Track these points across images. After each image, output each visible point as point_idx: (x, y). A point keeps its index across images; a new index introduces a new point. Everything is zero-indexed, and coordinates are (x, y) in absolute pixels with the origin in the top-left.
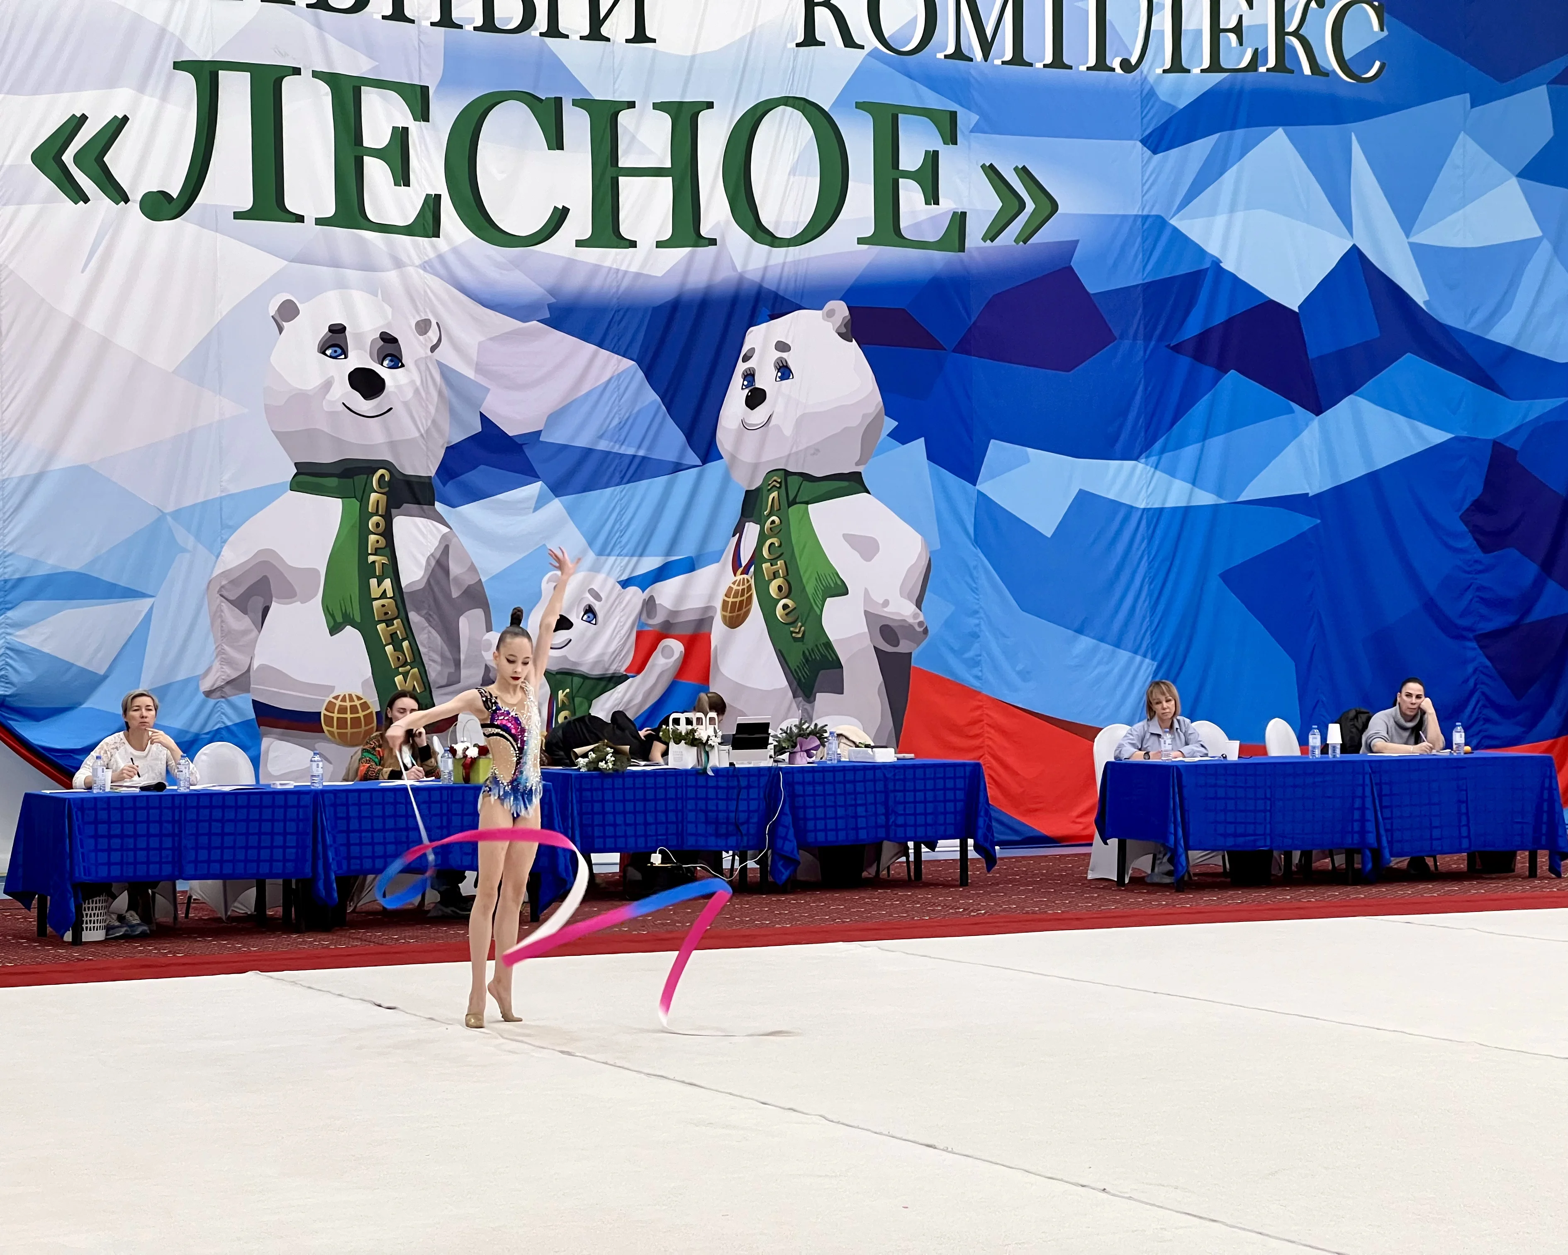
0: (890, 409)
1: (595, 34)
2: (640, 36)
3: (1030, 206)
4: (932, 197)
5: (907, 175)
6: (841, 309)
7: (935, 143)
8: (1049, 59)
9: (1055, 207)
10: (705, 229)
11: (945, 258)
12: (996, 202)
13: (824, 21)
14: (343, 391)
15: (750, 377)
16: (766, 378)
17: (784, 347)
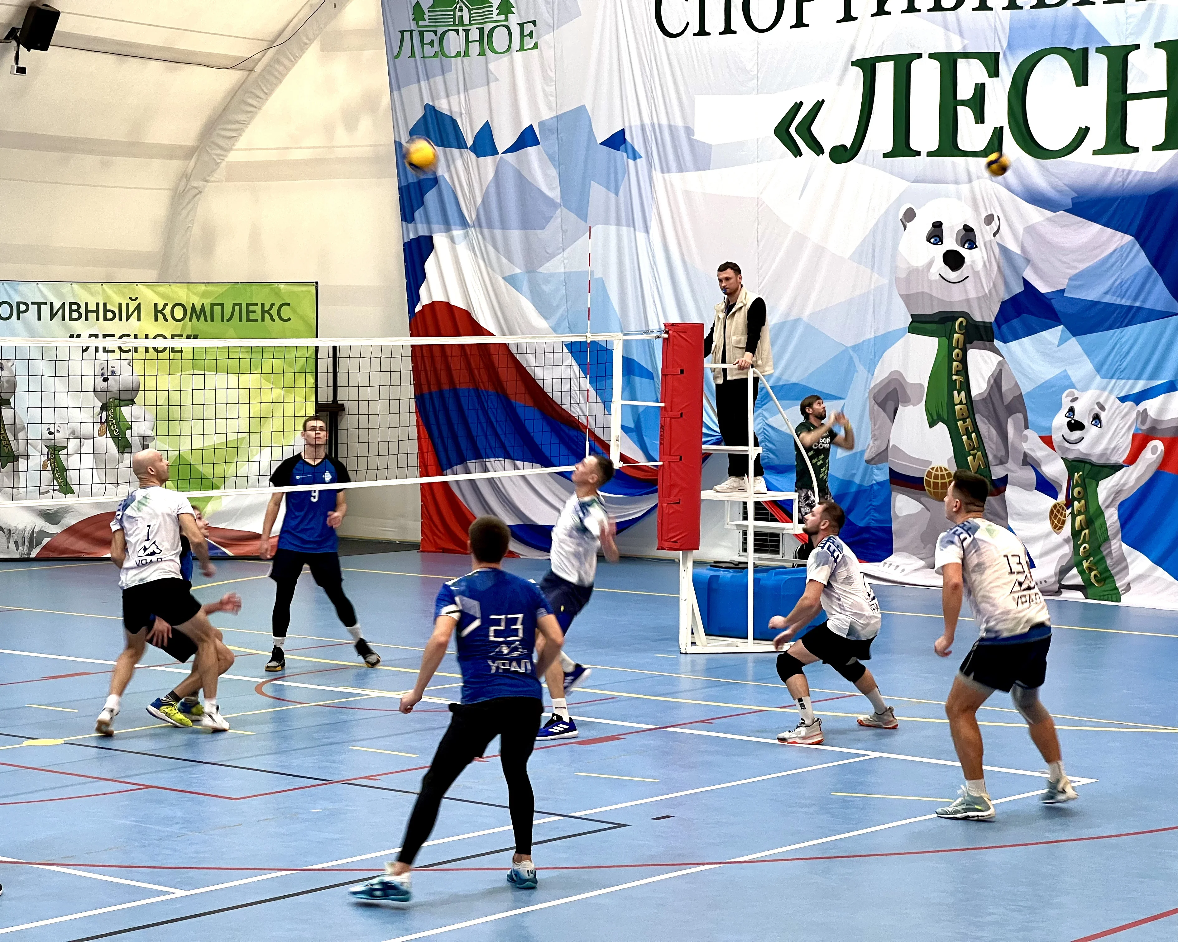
14: (940, 266)
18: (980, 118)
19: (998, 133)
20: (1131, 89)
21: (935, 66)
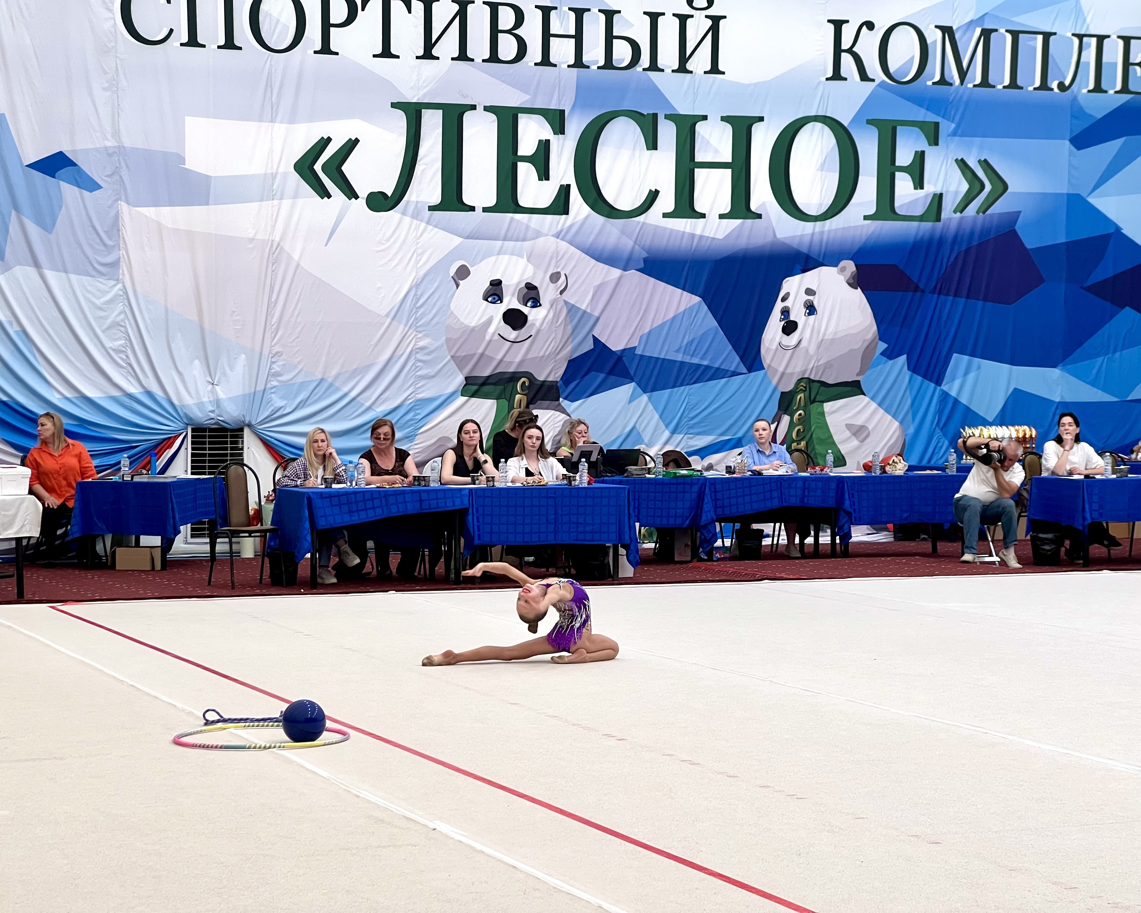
0: (882, 336)
1: (682, 66)
2: (715, 69)
3: (988, 187)
4: (919, 184)
5: (901, 169)
6: (850, 267)
7: (923, 145)
8: (1007, 82)
9: (1006, 188)
10: (753, 207)
11: (927, 226)
12: (965, 186)
13: (846, 59)
14: (498, 324)
15: (785, 312)
16: (798, 314)
17: (809, 292)
19: (565, 191)
20: (699, 157)
21: (492, 119)
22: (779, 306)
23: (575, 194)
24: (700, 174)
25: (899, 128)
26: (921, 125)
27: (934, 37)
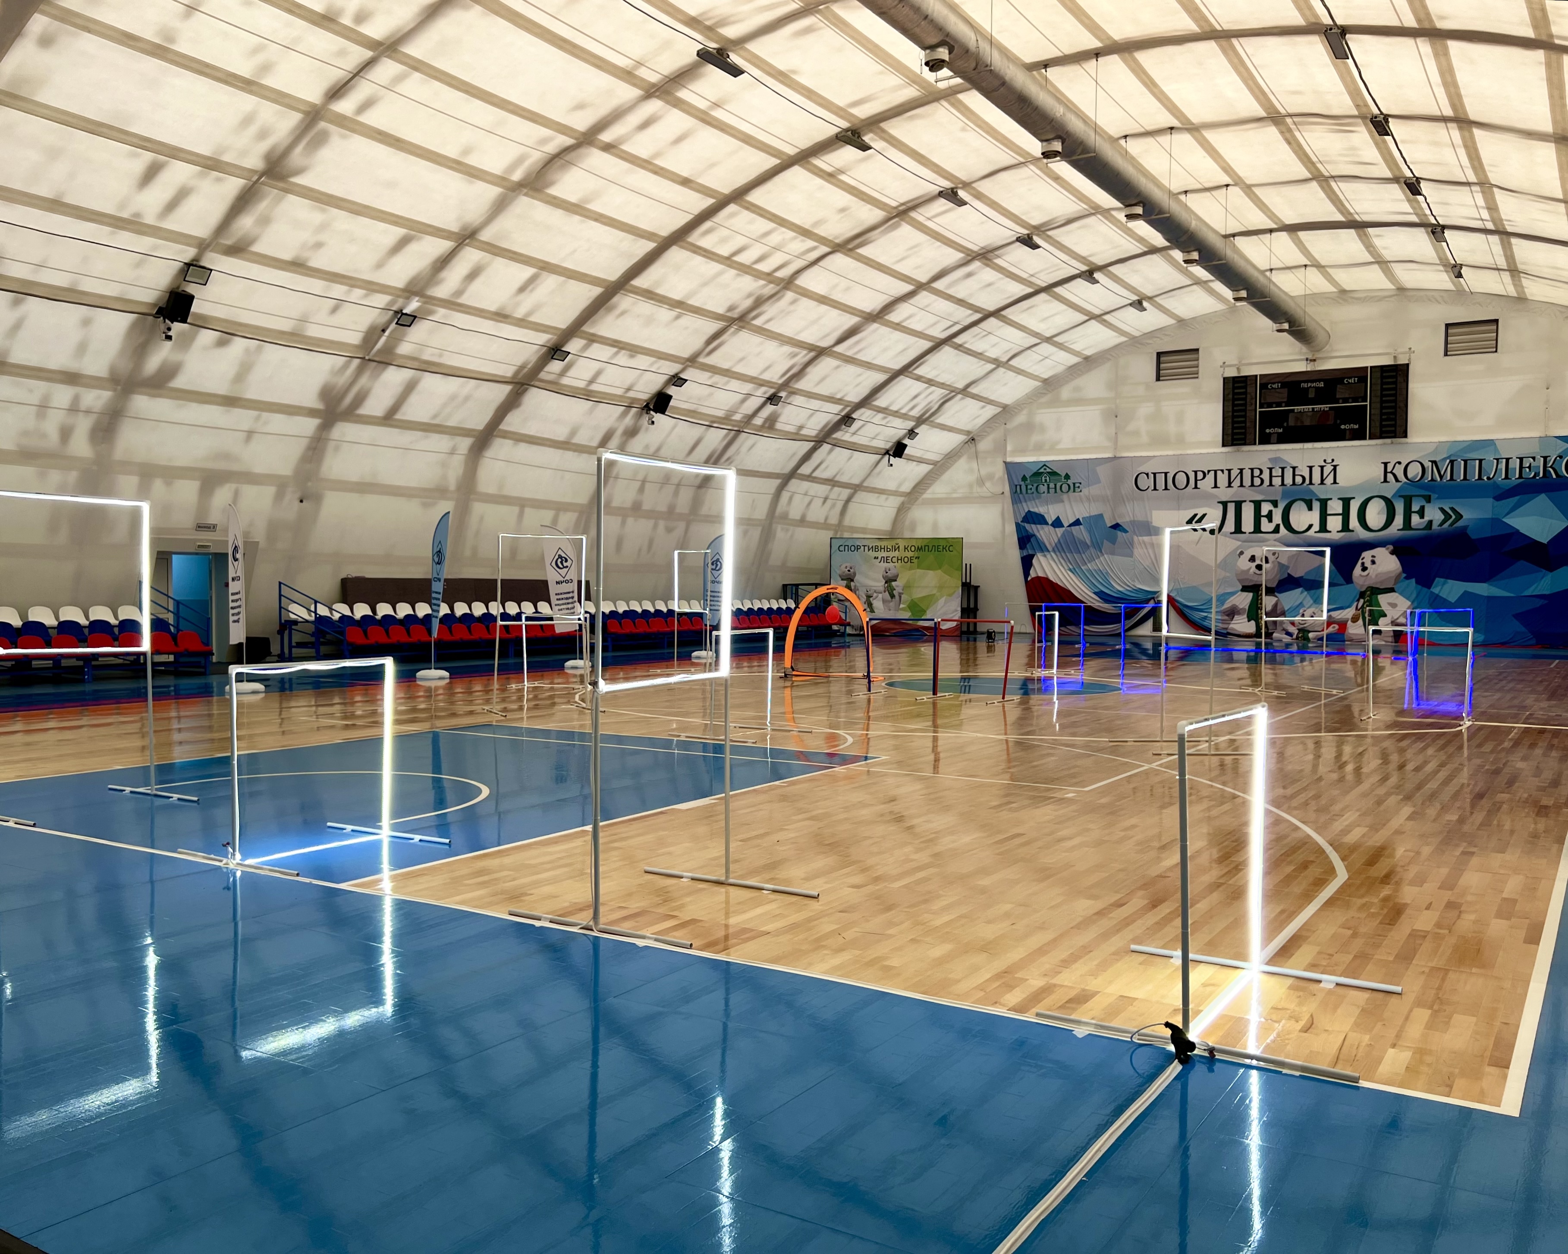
0: (1404, 571)
1: (1322, 483)
2: (1335, 482)
3: (1454, 517)
4: (1422, 517)
5: (1414, 512)
6: (1391, 547)
7: (1423, 503)
8: (1462, 478)
9: (1461, 516)
10: (1351, 527)
11: (1425, 532)
12: (1443, 517)
13: (1390, 476)
14: (1254, 569)
15: (1363, 564)
16: (1368, 564)
17: (1373, 556)
18: (1270, 521)
19: (1278, 526)
20: (1329, 512)
21: (1252, 505)
22: (1360, 562)
23: (1282, 527)
24: (1329, 518)
25: (1413, 499)
26: (1424, 497)
27: (1428, 465)
